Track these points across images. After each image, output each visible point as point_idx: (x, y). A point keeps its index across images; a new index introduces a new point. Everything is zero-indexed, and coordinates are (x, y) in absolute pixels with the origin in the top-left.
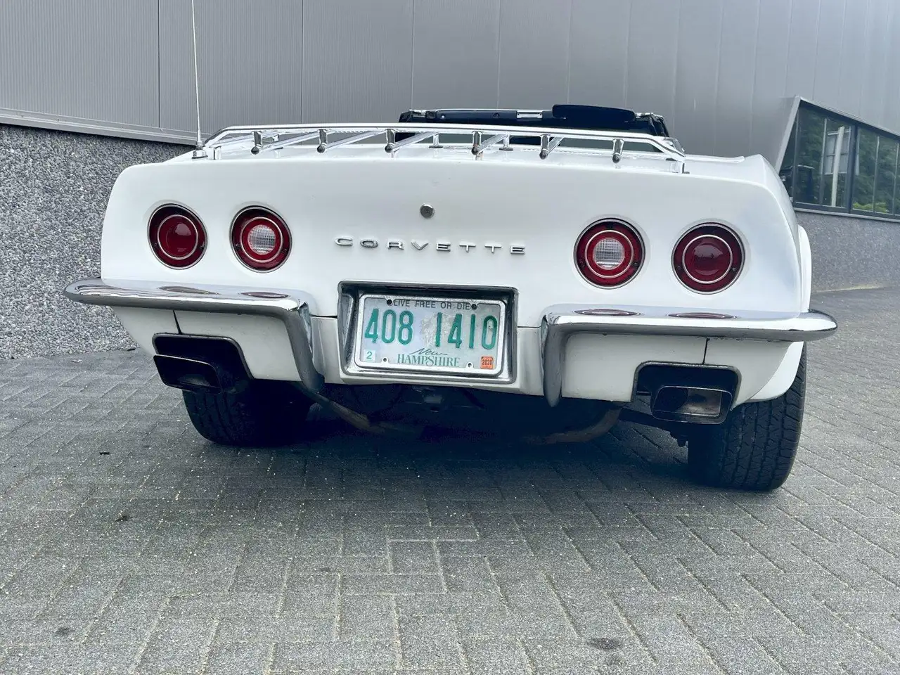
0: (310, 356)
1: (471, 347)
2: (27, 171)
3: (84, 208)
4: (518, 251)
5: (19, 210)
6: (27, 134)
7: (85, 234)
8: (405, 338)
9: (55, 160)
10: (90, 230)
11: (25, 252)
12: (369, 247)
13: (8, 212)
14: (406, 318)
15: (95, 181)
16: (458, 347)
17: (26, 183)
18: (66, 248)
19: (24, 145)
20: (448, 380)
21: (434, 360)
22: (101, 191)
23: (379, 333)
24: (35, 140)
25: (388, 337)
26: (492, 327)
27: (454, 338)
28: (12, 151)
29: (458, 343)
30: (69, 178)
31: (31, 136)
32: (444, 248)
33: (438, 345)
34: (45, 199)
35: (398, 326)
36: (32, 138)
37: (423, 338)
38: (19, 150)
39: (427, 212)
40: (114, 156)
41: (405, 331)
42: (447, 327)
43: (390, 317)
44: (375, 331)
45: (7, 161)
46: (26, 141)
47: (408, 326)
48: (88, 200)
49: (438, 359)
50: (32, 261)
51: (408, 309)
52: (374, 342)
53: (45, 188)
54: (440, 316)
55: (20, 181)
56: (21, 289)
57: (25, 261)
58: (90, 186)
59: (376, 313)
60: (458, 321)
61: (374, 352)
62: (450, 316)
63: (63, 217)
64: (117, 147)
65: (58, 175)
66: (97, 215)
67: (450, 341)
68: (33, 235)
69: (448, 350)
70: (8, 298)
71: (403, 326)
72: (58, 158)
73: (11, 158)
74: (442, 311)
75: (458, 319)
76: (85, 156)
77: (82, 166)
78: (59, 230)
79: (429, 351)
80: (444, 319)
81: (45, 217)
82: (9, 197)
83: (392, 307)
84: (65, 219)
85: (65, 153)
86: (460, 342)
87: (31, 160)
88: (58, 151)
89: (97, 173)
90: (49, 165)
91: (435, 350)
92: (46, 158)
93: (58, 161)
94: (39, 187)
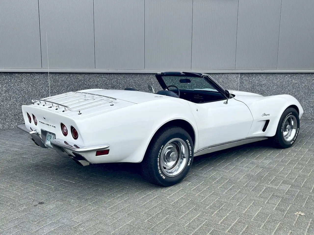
4: (55, 127)
9: (114, 80)
12: (42, 123)
19: (107, 77)
22: (126, 87)
25: (49, 140)
28: (104, 79)
31: (108, 75)
39: (44, 118)
40: (130, 78)
45: (103, 81)
47: (51, 138)
59: (48, 135)
61: (47, 142)
64: (130, 75)
76: (122, 78)
77: (121, 81)
85: (117, 78)
87: (108, 80)
89: (125, 82)
92: (112, 80)
93: (115, 80)
94: (110, 87)
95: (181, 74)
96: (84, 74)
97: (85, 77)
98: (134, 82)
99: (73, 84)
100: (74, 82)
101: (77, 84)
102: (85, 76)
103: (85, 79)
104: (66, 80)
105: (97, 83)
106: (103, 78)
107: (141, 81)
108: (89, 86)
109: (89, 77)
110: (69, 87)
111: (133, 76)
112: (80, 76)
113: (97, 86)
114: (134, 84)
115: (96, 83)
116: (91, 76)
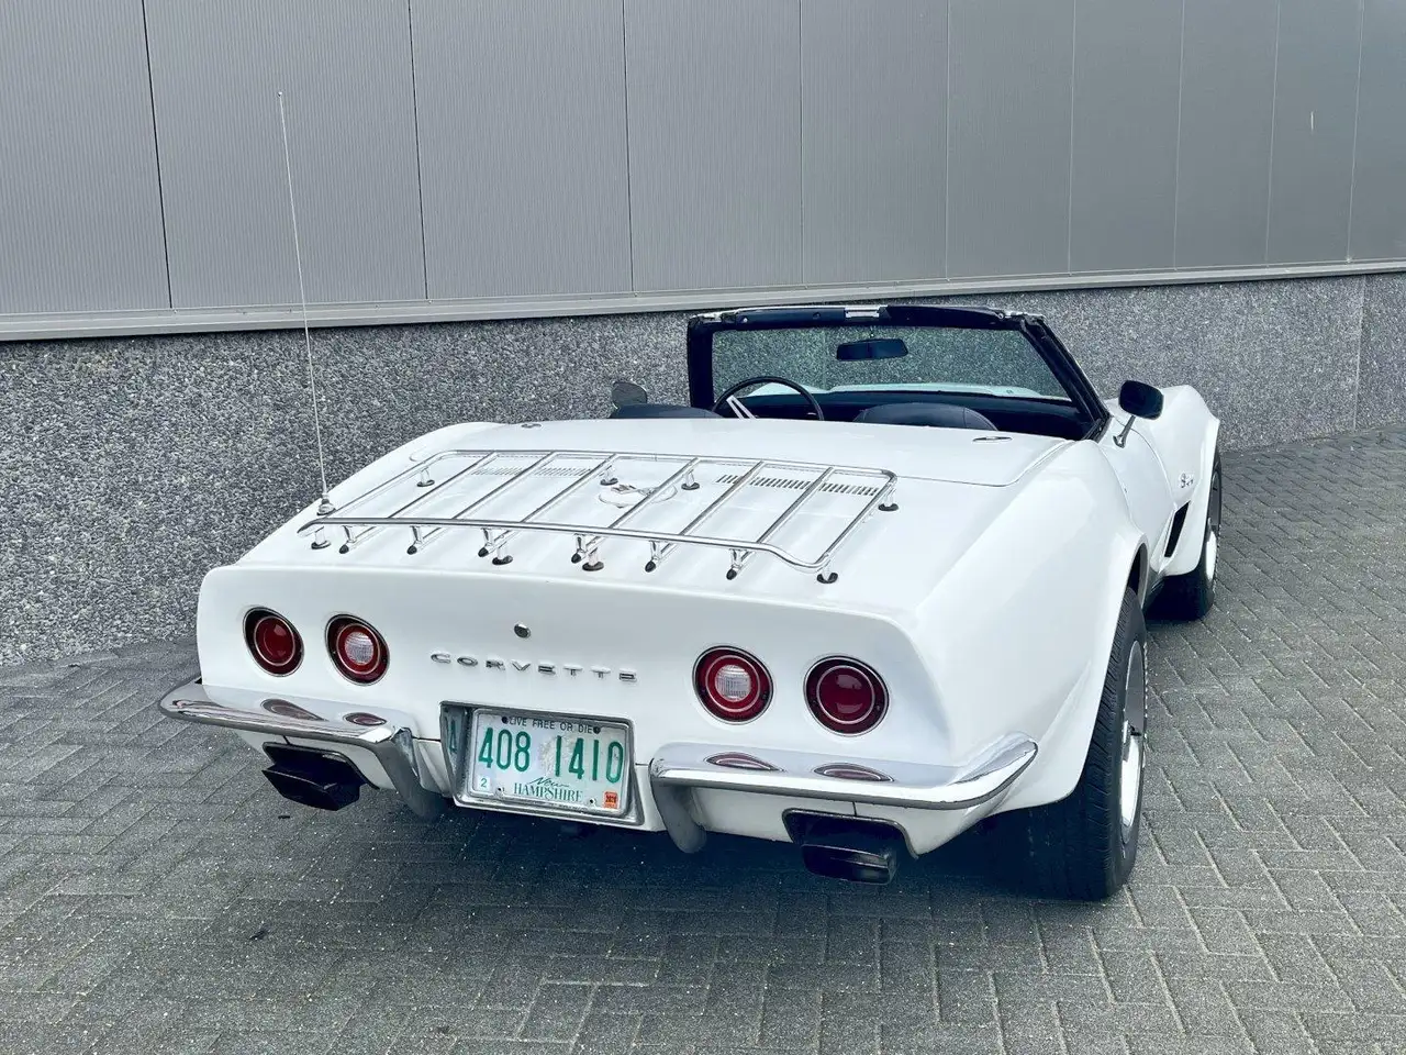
0: (417, 780)
1: (595, 778)
2: (251, 386)
3: (328, 424)
4: (627, 677)
5: (245, 437)
6: (249, 339)
7: (331, 457)
8: (522, 764)
9: (286, 367)
10: (337, 451)
11: (254, 490)
12: (467, 664)
13: (230, 441)
14: (523, 739)
15: (340, 386)
16: (580, 777)
17: (250, 401)
18: (308, 478)
19: (246, 354)
20: (570, 816)
21: (554, 792)
22: (349, 398)
23: (494, 757)
24: (259, 345)
25: (503, 763)
26: (618, 755)
27: (576, 767)
28: (232, 363)
29: (580, 772)
30: (306, 387)
31: (254, 341)
32: (546, 670)
33: (558, 773)
34: (277, 419)
35: (514, 749)
36: (255, 343)
37: (541, 765)
38: (239, 361)
39: (521, 632)
40: (365, 350)
41: (522, 756)
42: (567, 753)
43: (505, 737)
44: (490, 754)
45: (225, 378)
46: (247, 348)
47: (525, 750)
48: (333, 413)
49: (559, 792)
50: (264, 500)
51: (525, 730)
52: (489, 766)
53: (275, 404)
54: (559, 739)
55: (244, 401)
56: (253, 537)
57: (254, 501)
58: (334, 393)
59: (490, 732)
60: (579, 748)
61: (488, 779)
62: (571, 740)
63: (301, 439)
64: (367, 337)
65: (292, 386)
66: (346, 430)
67: (572, 770)
68: (264, 467)
69: (568, 780)
70: (237, 550)
71: (520, 749)
72: (291, 363)
73: (231, 373)
74: (562, 733)
75: (580, 742)
76: (325, 355)
77: (322, 369)
78: (298, 456)
79: (548, 781)
80: (564, 743)
81: (277, 442)
82: (230, 422)
83: (508, 727)
84: (304, 441)
85: (298, 356)
86: (583, 772)
87: (256, 371)
88: (289, 354)
89: (342, 376)
90: (279, 375)
91: (555, 780)
92: (274, 366)
93: (291, 368)
94: (268, 405)
95: (848, 315)
96: (121, 345)
97: (127, 360)
98: (389, 373)
99: (61, 404)
100: (66, 396)
101: (83, 407)
102: (127, 354)
103: (127, 370)
104: (18, 384)
105: (196, 390)
106: (227, 361)
107: (422, 366)
108: (152, 412)
109: (148, 361)
110: (37, 428)
111: (383, 339)
112: (97, 357)
113: (194, 406)
114: (387, 385)
115: (190, 391)
116: (160, 352)
